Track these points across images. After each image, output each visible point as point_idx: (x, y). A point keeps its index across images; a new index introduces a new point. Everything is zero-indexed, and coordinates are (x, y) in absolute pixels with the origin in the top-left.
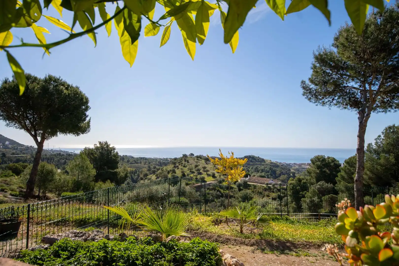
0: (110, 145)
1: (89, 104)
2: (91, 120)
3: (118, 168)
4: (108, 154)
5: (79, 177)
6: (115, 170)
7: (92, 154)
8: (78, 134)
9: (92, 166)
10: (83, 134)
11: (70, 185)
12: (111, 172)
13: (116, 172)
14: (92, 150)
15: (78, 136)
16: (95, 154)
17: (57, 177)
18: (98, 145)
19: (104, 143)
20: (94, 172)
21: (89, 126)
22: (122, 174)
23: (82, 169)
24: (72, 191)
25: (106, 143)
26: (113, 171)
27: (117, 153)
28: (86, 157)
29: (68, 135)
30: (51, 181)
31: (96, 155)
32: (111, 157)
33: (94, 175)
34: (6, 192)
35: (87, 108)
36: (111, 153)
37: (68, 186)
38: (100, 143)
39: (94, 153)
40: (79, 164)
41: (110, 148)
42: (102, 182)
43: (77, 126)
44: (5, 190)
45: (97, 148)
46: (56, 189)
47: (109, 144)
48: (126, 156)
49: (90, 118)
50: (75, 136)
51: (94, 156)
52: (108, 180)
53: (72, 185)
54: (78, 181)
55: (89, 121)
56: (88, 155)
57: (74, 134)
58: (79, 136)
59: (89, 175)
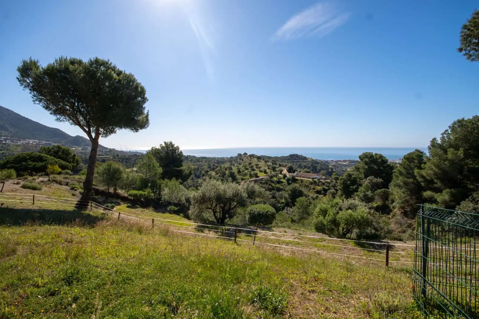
0: (174, 145)
1: (146, 96)
2: (149, 113)
3: (182, 166)
4: (173, 153)
5: (147, 175)
6: (180, 168)
7: (158, 153)
8: (137, 131)
9: (158, 164)
10: (141, 129)
11: (138, 182)
12: (176, 170)
13: (181, 170)
14: (158, 149)
15: (137, 133)
16: (161, 153)
17: (125, 176)
18: (164, 145)
19: (169, 144)
20: (160, 170)
21: (147, 120)
22: (187, 172)
23: (150, 167)
24: (139, 190)
25: (171, 143)
26: (179, 169)
27: (181, 152)
28: (152, 156)
29: (123, 129)
30: (118, 179)
31: (162, 155)
32: (176, 156)
33: (160, 173)
34: (76, 190)
35: (144, 100)
36: (176, 152)
37: (136, 184)
38: (165, 143)
39: (160, 152)
40: (146, 163)
41: (175, 147)
42: (168, 180)
43: (133, 119)
44: (75, 189)
45: (163, 148)
46: (126, 186)
47: (173, 144)
48: (190, 156)
49: (148, 111)
50: (134, 132)
51: (160, 155)
52: (174, 178)
53: (140, 182)
54: (146, 179)
55: (147, 116)
56: (155, 154)
57: (132, 130)
58: (138, 132)
59: (156, 173)
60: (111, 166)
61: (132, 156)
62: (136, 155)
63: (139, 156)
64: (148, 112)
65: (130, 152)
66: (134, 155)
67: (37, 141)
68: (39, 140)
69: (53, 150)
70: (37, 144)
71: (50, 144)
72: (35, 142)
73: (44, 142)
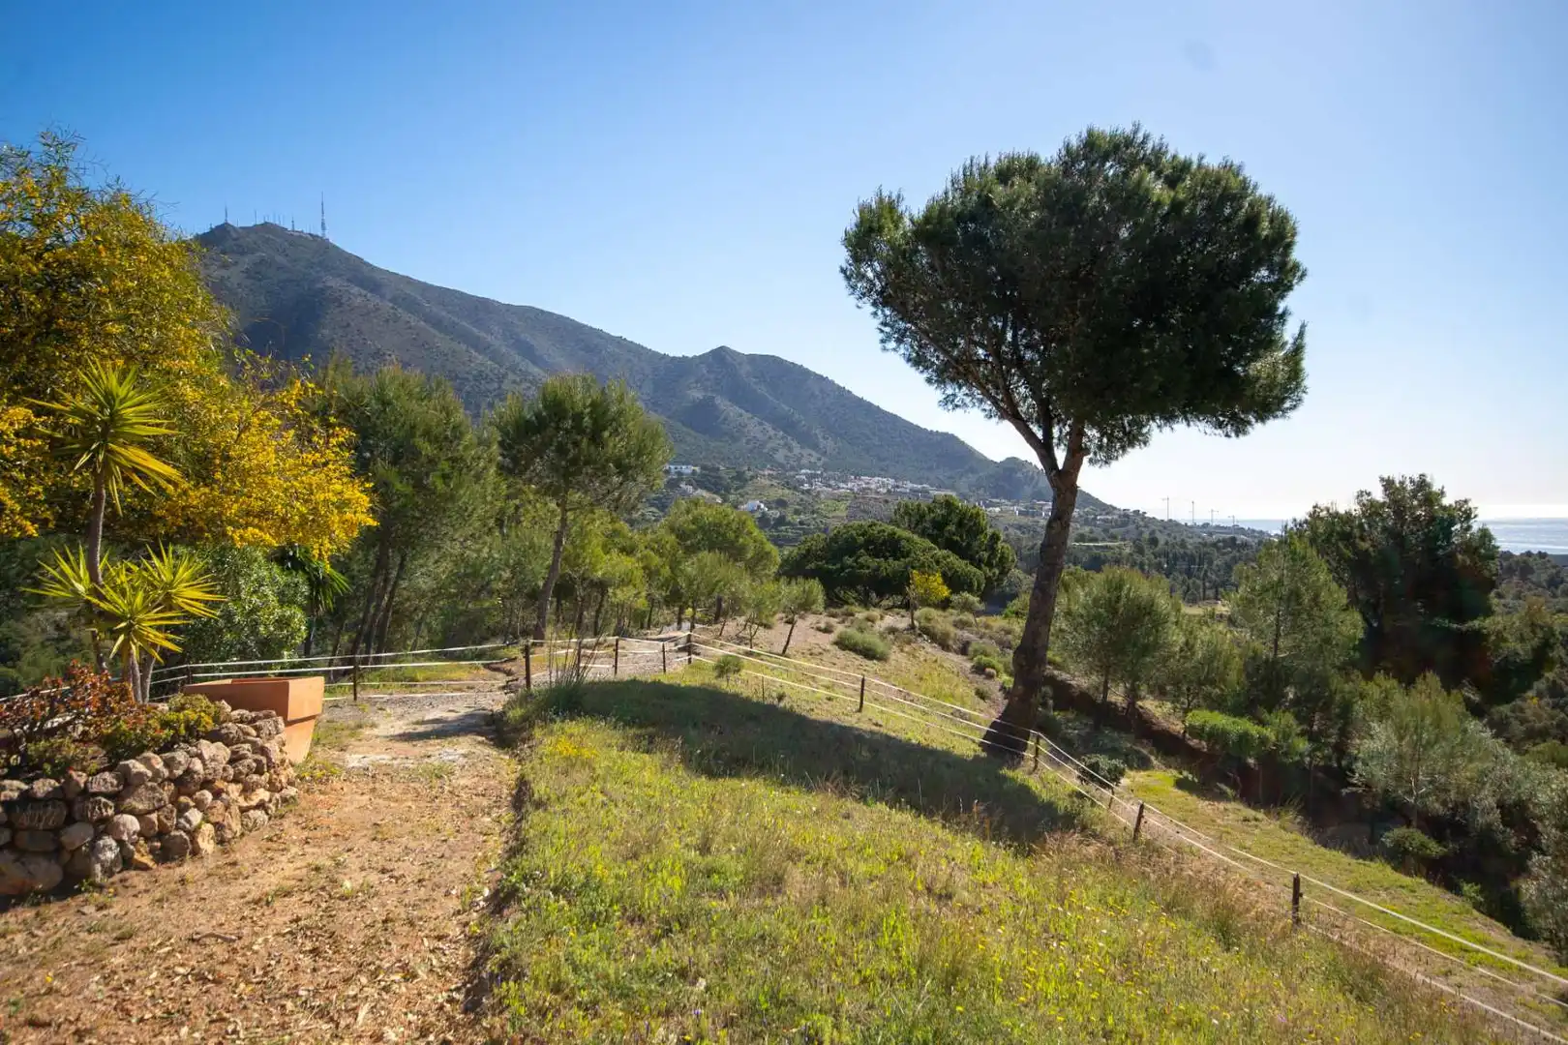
0: (1442, 493)
1: (1297, 254)
2: (1307, 339)
3: (1488, 612)
4: (1430, 541)
5: (1281, 643)
6: (1476, 623)
7: (1346, 537)
8: (1240, 427)
9: (1342, 596)
10: (1262, 418)
11: (1233, 676)
12: (1448, 629)
13: (1478, 635)
14: (1348, 518)
15: (1241, 437)
16: (1362, 539)
17: (1176, 638)
18: (1379, 495)
19: (1410, 487)
20: (1352, 626)
21: (1295, 374)
22: (1518, 648)
23: (1294, 604)
24: (1237, 711)
25: (1422, 484)
26: (1464, 627)
27: (1485, 535)
28: (1312, 552)
29: (1180, 426)
30: (1146, 650)
31: (1365, 545)
32: (1451, 556)
33: (1353, 638)
34: (990, 677)
35: (1286, 276)
36: (1448, 535)
37: (1224, 681)
38: (1388, 484)
39: (1356, 532)
40: (1280, 582)
41: (1444, 508)
42: (1394, 682)
43: (1229, 373)
44: (988, 670)
45: (1372, 509)
46: (1177, 684)
47: (1436, 488)
48: (1542, 555)
49: (1303, 327)
50: (1227, 436)
51: (1354, 545)
52: (1429, 674)
53: (1243, 678)
54: (1271, 665)
55: (1298, 349)
56: (1328, 540)
57: (1220, 425)
58: (1245, 433)
59: (1327, 641)
60: (1119, 587)
61: (1214, 545)
62: (1234, 539)
63: (1245, 545)
64: (1301, 334)
65: (1206, 525)
66: (1224, 541)
67: (892, 481)
68: (896, 480)
69: (932, 515)
70: (889, 491)
71: (925, 492)
72: (884, 485)
73: (910, 485)
